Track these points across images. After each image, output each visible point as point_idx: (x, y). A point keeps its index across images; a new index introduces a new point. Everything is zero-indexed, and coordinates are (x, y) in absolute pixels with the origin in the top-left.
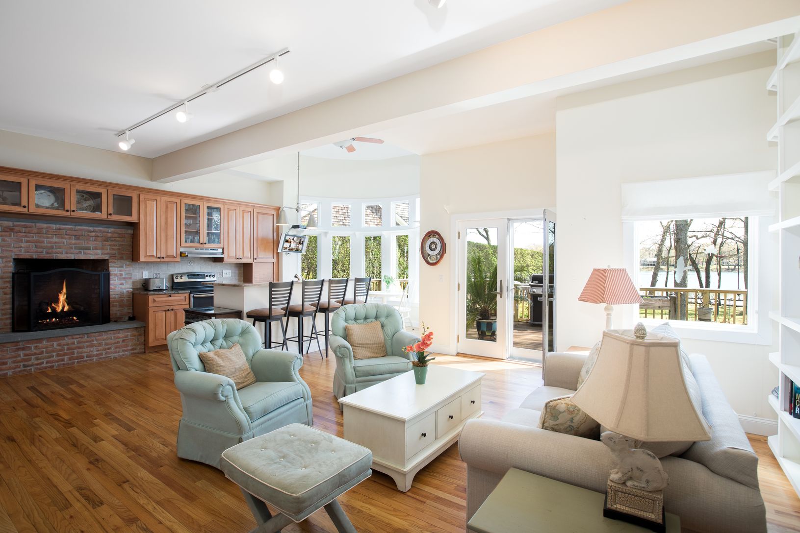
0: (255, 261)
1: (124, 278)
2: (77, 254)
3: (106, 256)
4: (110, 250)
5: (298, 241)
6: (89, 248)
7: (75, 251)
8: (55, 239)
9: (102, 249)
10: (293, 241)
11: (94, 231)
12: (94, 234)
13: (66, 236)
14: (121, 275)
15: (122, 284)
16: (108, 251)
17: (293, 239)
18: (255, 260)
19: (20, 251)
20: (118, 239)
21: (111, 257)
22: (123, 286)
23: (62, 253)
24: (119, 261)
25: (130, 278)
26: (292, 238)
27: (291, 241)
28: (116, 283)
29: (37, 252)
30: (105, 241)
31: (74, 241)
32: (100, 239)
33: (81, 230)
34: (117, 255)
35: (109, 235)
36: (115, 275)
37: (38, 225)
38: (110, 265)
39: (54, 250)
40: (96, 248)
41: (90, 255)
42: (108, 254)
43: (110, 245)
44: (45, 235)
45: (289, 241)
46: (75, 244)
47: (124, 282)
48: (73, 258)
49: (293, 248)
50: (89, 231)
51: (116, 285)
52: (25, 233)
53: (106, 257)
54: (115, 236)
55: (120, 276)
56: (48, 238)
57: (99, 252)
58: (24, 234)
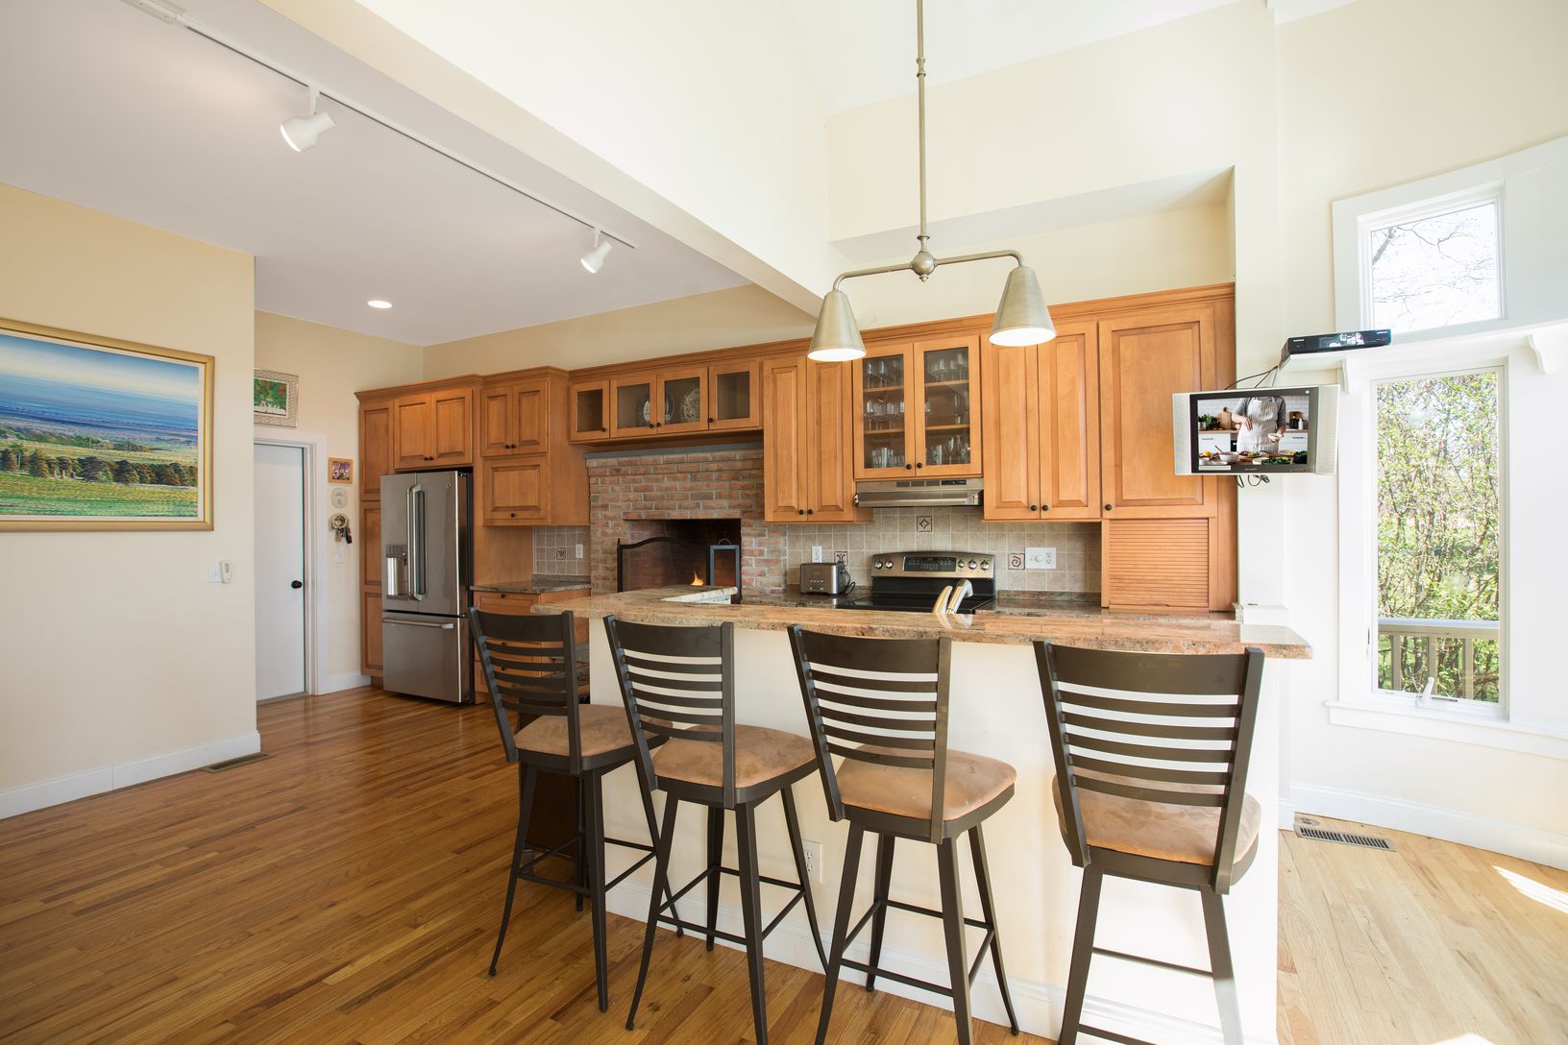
0: (1107, 514)
1: (766, 561)
2: (694, 508)
3: (735, 510)
4: (742, 498)
5: (1271, 416)
6: (708, 497)
7: (691, 503)
8: (666, 483)
9: (730, 497)
10: (1243, 419)
11: (715, 461)
12: (714, 466)
13: (679, 475)
14: (761, 553)
15: (762, 574)
16: (740, 501)
17: (1243, 412)
18: (1105, 513)
19: (629, 507)
20: (753, 472)
21: (743, 512)
22: (764, 580)
23: (674, 509)
24: (757, 521)
25: (777, 561)
26: (1235, 404)
27: (1236, 418)
28: (752, 572)
29: (646, 508)
30: (734, 479)
31: (689, 484)
32: (725, 475)
33: (697, 461)
34: (754, 508)
35: (739, 465)
36: (752, 553)
37: (643, 458)
38: (744, 530)
39: (665, 503)
40: (720, 496)
41: (712, 511)
42: (739, 506)
43: (743, 488)
44: (654, 476)
45: (1225, 420)
46: (691, 489)
47: (767, 569)
48: (689, 518)
49: (1252, 449)
50: (706, 461)
51: (753, 574)
52: (632, 475)
53: (736, 514)
54: (748, 467)
55: (760, 555)
56: (658, 480)
57: (725, 503)
58: (632, 477)
